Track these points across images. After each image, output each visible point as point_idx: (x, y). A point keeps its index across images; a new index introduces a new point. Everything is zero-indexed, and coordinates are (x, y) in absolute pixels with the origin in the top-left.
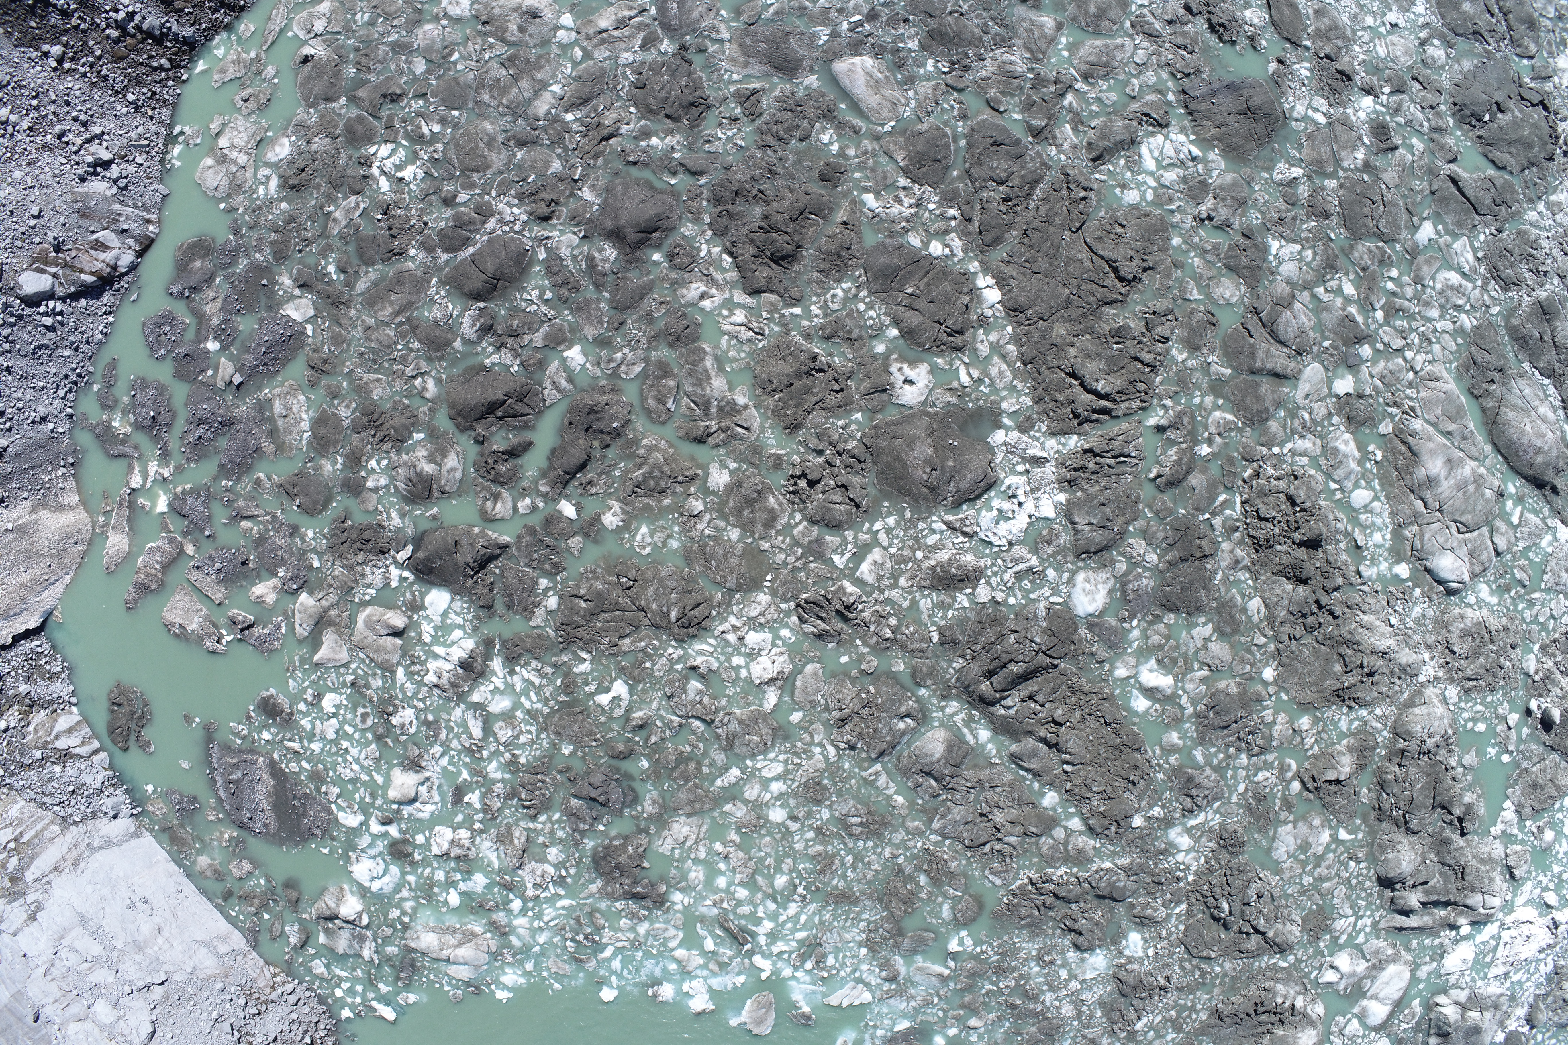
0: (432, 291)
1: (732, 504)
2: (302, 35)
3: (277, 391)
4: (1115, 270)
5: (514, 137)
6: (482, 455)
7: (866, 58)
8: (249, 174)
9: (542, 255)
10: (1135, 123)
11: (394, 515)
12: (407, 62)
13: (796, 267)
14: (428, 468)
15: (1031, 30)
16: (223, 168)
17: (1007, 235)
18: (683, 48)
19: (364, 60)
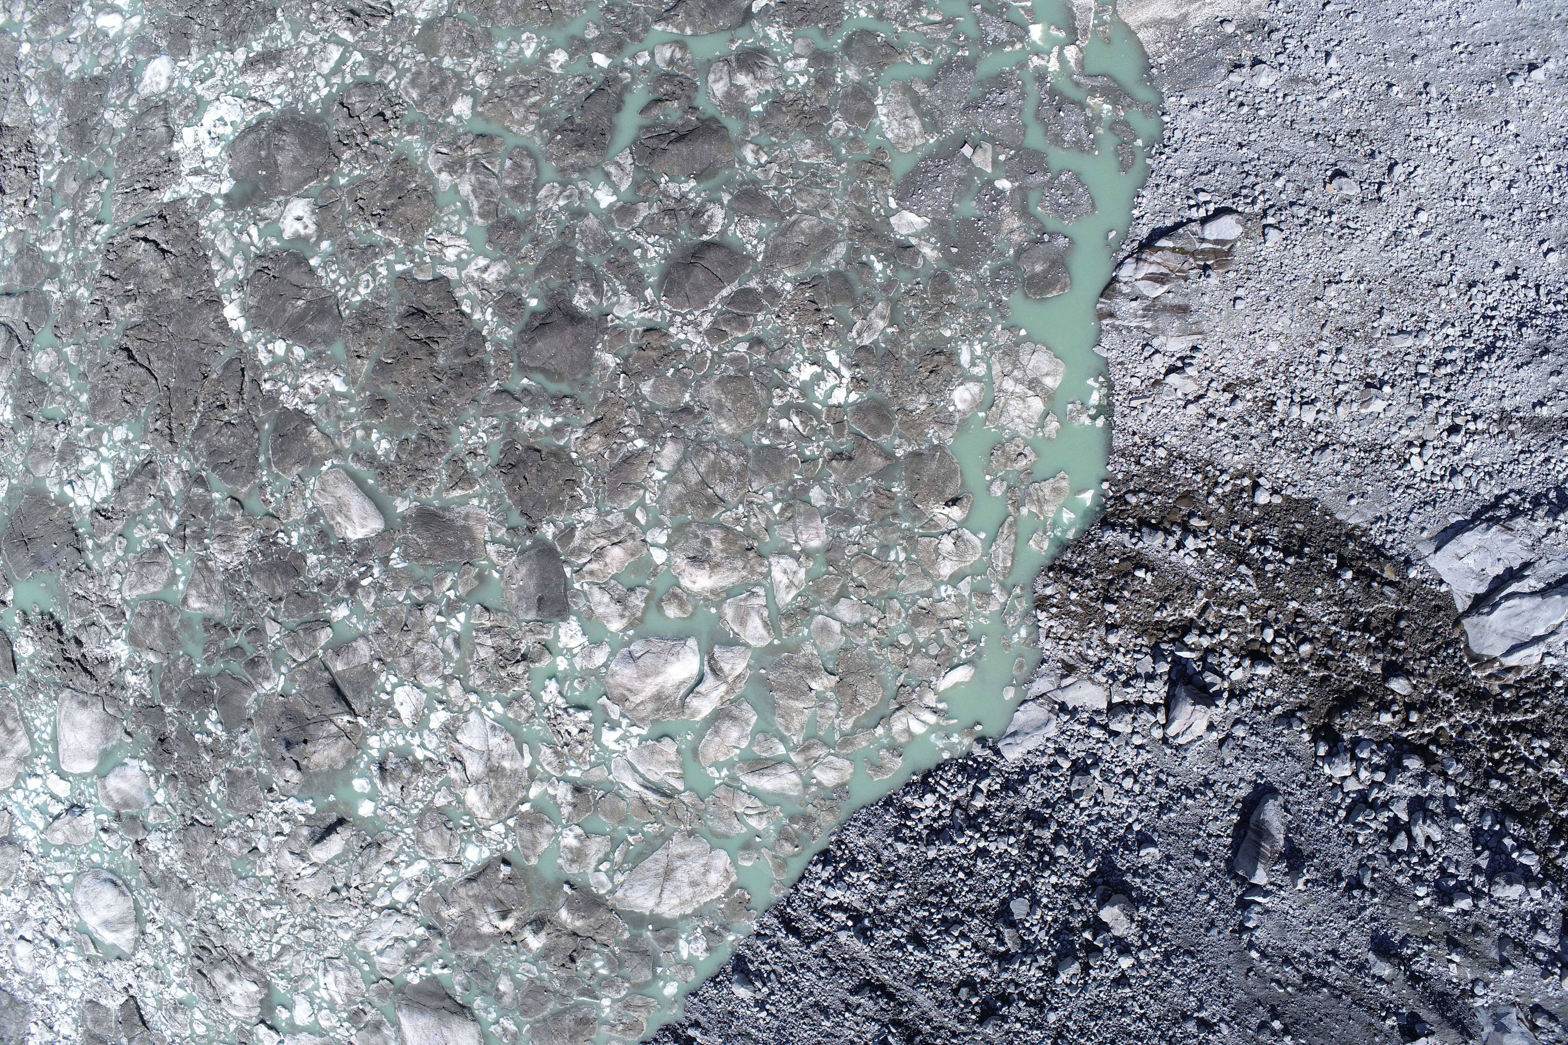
0: (761, 248)
1: (450, 87)
2: (967, 534)
3: (919, 142)
4: (131, 356)
5: (695, 417)
6: (689, 97)
7: (353, 537)
8: (997, 368)
9: (649, 293)
10: (118, 508)
11: (774, 37)
12: (834, 500)
13: (402, 309)
14: (742, 79)
15: (208, 591)
16: (1031, 375)
17: (220, 372)
18: (531, 530)
19: (884, 501)
